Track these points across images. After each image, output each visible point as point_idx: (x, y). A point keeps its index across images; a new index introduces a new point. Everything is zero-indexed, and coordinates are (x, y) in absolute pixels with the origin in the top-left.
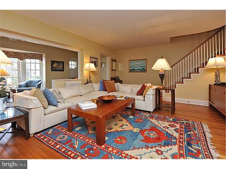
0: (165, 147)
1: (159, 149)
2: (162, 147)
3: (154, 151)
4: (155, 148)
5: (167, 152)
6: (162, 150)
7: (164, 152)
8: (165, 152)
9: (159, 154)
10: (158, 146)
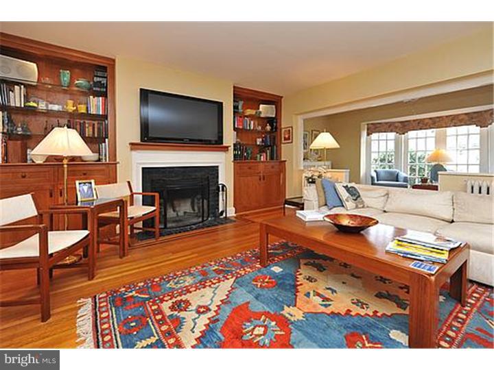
0: (205, 325)
1: (210, 315)
2: (208, 322)
3: (210, 305)
4: (215, 311)
5: (194, 320)
6: (202, 316)
7: (197, 315)
8: (196, 318)
9: (200, 307)
10: (217, 317)
